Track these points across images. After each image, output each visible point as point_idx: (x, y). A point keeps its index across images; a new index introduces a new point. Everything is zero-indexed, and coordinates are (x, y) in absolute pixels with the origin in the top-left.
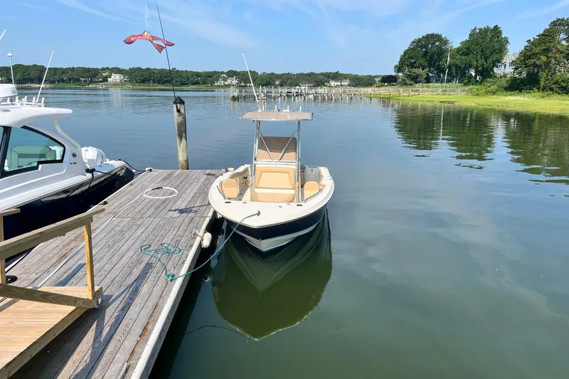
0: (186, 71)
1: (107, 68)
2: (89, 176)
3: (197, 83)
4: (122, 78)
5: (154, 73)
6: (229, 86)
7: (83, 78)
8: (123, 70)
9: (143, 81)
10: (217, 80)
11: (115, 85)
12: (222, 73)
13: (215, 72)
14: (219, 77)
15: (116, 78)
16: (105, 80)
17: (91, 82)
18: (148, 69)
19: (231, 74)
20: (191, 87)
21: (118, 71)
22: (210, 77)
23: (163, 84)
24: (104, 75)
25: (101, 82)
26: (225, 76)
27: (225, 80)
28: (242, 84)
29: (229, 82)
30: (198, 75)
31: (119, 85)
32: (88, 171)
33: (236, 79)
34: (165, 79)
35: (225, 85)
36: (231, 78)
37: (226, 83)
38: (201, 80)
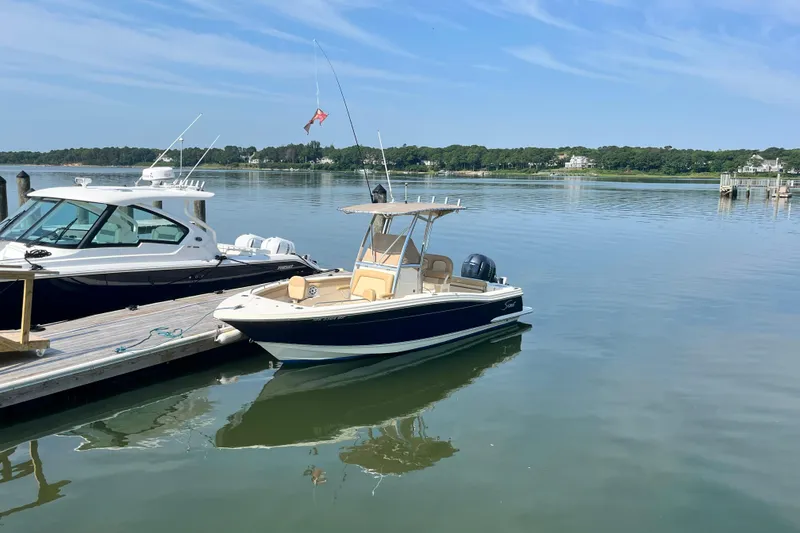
0: (690, 151)
1: (567, 148)
2: (216, 262)
3: (705, 169)
4: (585, 161)
5: (635, 154)
6: (765, 174)
7: (531, 162)
8: (590, 151)
9: (616, 167)
10: (743, 164)
11: (575, 171)
12: (756, 152)
13: (742, 152)
14: (746, 159)
15: (577, 161)
16: (561, 164)
17: (542, 168)
18: (626, 149)
19: (771, 154)
20: (693, 176)
21: (581, 151)
22: (731, 159)
23: (646, 170)
24: (561, 157)
25: (556, 167)
26: (759, 157)
27: (757, 164)
28: (792, 172)
29: (765, 167)
30: (709, 156)
32: (217, 257)
33: (779, 162)
34: (651, 164)
35: (757, 173)
36: (769, 161)
37: (759, 170)
38: (713, 164)
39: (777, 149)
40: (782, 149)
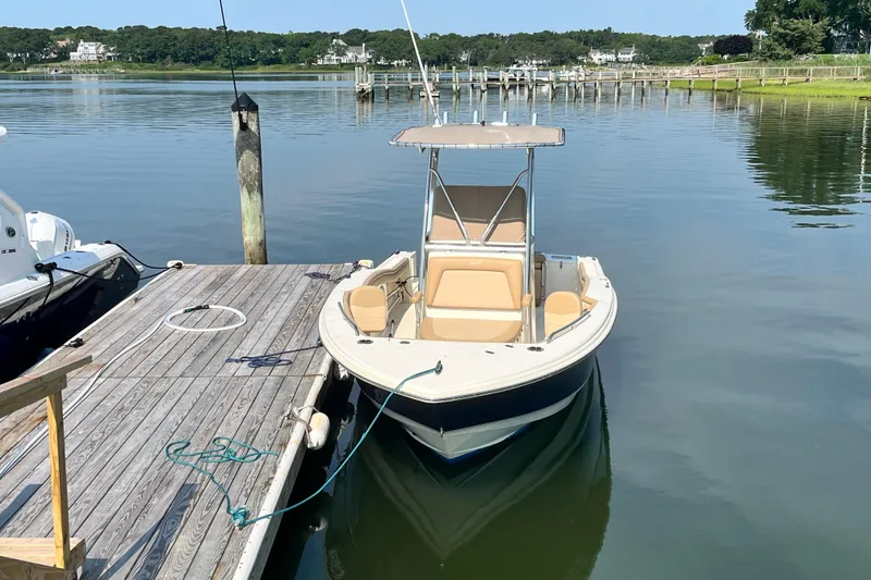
0: (250, 33)
1: (69, 29)
2: (43, 280)
3: (275, 61)
4: (101, 50)
5: (176, 38)
6: (351, 66)
7: (12, 51)
8: (105, 33)
9: (151, 58)
10: (323, 53)
11: (87, 67)
12: (335, 35)
13: (318, 35)
14: (327, 45)
15: (88, 51)
16: (63, 55)
17: (32, 61)
18: (161, 29)
19: (356, 38)
20: (260, 70)
21: (93, 34)
22: (307, 46)
23: (196, 63)
24: (62, 44)
25: (54, 60)
26: (341, 43)
27: (340, 52)
28: (382, 62)
29: (350, 56)
30: (278, 41)
31: (93, 67)
32: (40, 268)
33: (366, 49)
34: (202, 53)
35: (342, 65)
36: (354, 48)
37: (344, 60)
38: (284, 52)
39: (360, 31)
40: (366, 31)
